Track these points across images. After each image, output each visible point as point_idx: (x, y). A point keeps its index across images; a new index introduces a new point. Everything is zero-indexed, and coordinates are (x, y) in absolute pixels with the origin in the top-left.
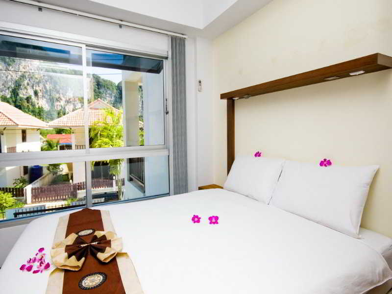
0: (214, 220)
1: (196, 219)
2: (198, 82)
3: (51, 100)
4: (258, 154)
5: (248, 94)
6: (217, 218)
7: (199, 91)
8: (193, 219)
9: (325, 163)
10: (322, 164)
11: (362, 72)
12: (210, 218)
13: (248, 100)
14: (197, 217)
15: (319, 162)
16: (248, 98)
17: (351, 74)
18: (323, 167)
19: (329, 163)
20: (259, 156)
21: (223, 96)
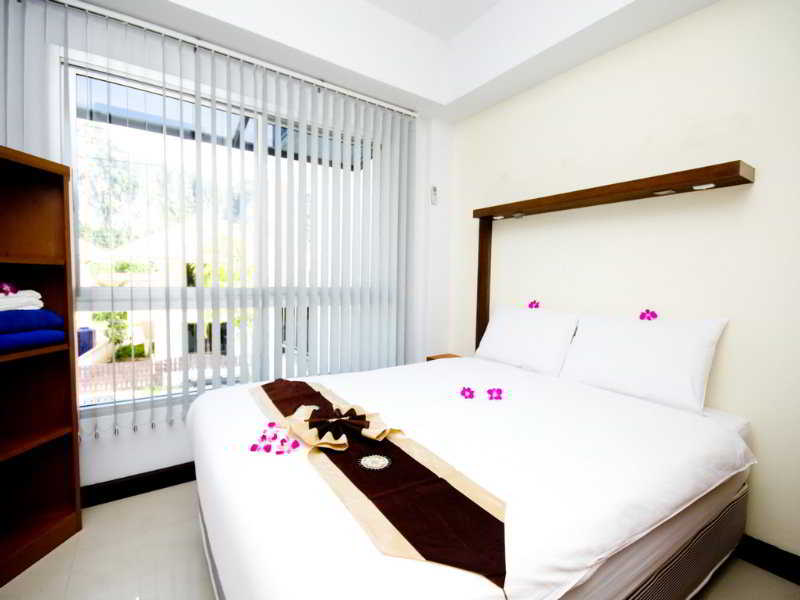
0: (496, 394)
1: (467, 394)
2: (430, 190)
3: (104, 212)
4: (534, 305)
5: (521, 212)
6: (499, 391)
7: (433, 204)
8: (463, 393)
9: (648, 315)
10: (643, 316)
11: (712, 185)
12: (490, 392)
13: (520, 220)
14: (469, 390)
15: (639, 314)
16: (521, 216)
17: (695, 188)
18: (646, 321)
19: (654, 315)
20: (537, 306)
21: (476, 213)
